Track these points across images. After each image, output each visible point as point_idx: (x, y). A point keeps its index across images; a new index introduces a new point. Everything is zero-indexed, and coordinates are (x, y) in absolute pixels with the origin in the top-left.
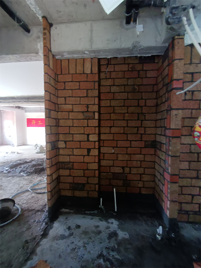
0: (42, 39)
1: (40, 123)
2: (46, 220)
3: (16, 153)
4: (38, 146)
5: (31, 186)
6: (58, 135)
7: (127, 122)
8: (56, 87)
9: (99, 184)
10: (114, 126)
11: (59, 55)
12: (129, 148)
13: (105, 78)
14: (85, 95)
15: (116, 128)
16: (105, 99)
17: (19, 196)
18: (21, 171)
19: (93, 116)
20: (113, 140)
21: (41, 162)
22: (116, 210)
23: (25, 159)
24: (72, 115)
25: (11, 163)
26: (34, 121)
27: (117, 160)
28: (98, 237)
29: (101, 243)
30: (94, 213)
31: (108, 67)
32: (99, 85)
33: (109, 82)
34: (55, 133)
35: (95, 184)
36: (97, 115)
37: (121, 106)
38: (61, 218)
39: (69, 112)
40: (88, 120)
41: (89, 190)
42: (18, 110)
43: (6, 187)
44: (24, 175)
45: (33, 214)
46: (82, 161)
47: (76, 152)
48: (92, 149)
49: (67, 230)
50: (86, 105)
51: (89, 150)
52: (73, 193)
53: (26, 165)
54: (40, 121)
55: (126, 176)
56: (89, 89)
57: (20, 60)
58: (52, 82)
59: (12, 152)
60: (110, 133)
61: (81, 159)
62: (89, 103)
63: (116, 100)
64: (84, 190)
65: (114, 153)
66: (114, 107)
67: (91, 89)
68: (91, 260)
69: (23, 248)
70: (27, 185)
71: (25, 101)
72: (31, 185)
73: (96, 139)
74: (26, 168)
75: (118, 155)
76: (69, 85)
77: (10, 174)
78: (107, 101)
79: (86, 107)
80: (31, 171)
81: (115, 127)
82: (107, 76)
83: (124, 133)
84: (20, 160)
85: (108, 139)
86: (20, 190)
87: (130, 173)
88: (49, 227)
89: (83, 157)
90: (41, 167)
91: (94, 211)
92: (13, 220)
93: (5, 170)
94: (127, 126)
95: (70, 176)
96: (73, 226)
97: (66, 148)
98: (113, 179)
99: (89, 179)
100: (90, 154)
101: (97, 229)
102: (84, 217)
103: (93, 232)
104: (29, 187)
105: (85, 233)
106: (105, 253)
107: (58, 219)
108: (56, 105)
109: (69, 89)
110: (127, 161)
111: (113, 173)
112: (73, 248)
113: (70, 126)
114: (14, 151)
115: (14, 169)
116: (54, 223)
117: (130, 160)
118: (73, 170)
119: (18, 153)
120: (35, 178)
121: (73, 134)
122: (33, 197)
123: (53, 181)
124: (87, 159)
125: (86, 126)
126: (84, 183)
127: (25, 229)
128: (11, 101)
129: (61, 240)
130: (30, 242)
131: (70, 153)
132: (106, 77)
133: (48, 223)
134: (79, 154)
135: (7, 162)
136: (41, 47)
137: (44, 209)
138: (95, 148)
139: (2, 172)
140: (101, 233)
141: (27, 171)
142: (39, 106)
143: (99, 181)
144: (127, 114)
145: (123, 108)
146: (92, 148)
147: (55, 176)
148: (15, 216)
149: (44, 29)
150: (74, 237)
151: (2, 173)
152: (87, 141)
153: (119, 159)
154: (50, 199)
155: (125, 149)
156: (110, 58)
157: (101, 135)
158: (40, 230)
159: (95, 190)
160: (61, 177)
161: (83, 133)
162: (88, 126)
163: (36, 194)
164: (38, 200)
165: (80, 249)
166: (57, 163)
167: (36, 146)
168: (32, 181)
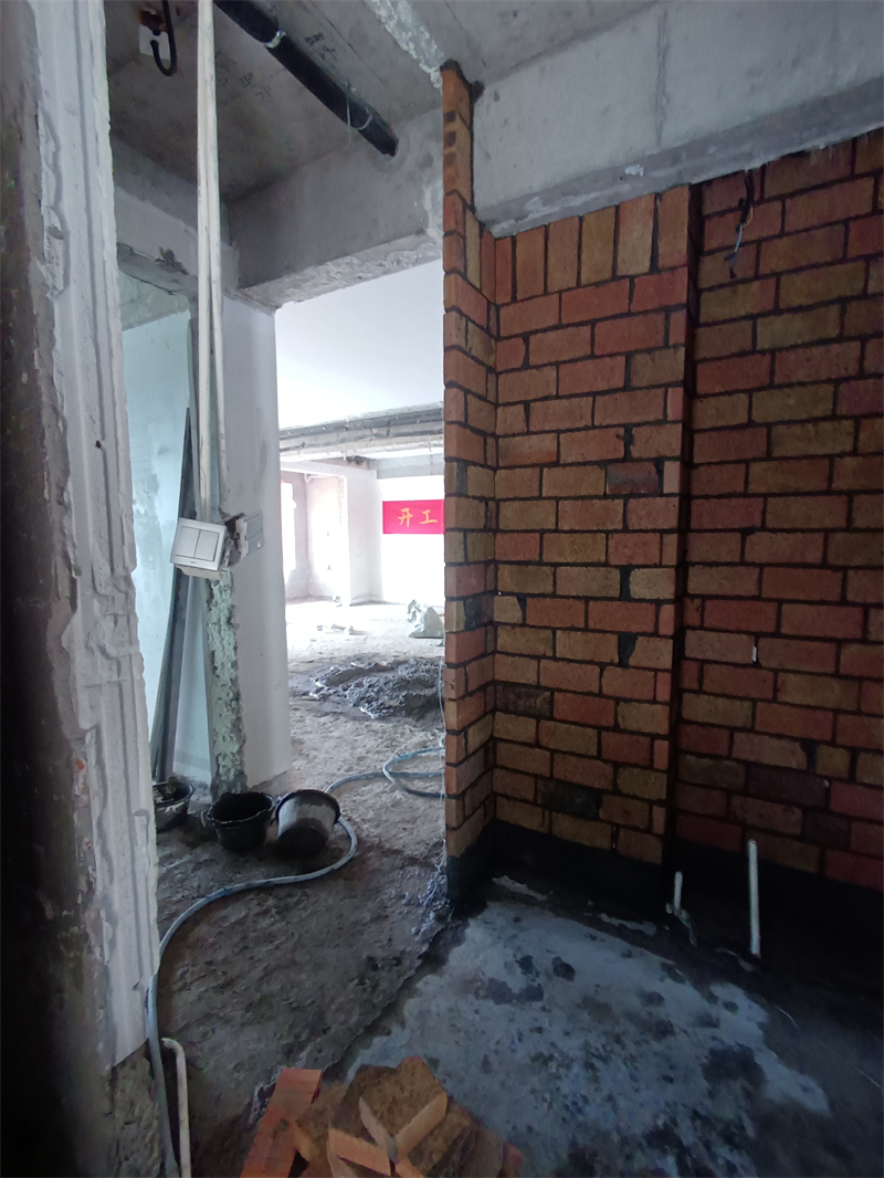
0: (439, 164)
1: (427, 517)
2: (439, 905)
3: (347, 631)
4: (420, 611)
5: (391, 759)
6: (492, 566)
7: (850, 503)
8: (491, 361)
9: (670, 804)
10: (764, 528)
11: (507, 215)
12: (854, 648)
13: (727, 280)
14: (619, 381)
15: (779, 537)
16: (718, 389)
17: (351, 790)
18: (362, 699)
19: (656, 477)
20: (757, 598)
21: (428, 671)
22: (755, 948)
23: (375, 655)
24: (553, 481)
25: (333, 664)
26: (407, 510)
27: (775, 700)
28: (656, 1046)
29: (670, 1080)
30: (640, 932)
31: (743, 220)
32: (693, 323)
33: (751, 298)
34: (482, 559)
35: (651, 803)
36: (672, 472)
37: (815, 420)
38: (495, 913)
39: (542, 466)
40: (626, 498)
41: (621, 822)
42: (354, 471)
43: (315, 749)
44: (370, 714)
45: (393, 869)
46: (595, 688)
47: (567, 645)
48: (640, 638)
49: (519, 970)
50: (622, 431)
51: (626, 642)
52: (547, 822)
53: (376, 679)
54: (427, 512)
55: (828, 791)
56: (637, 352)
57: (361, 274)
58: (476, 343)
59: (334, 627)
60: (743, 563)
61: (588, 678)
62: (636, 420)
63: (787, 390)
64: (596, 818)
65: (757, 665)
66: (769, 426)
67: (649, 351)
68: (616, 1138)
69: (362, 983)
70: (378, 752)
71: (378, 436)
72: (392, 756)
73: (666, 590)
74: (375, 690)
75: (782, 676)
76: (548, 346)
77: (327, 707)
78: (735, 398)
79: (618, 436)
80: (394, 703)
81: (774, 531)
82: (735, 270)
83: (824, 565)
84: (359, 659)
85: (727, 590)
86: (355, 767)
87: (851, 778)
88: (449, 935)
89: (597, 669)
90: (428, 692)
91: (641, 923)
92: (333, 871)
93: (314, 689)
94: (849, 528)
95: (537, 744)
96: (543, 962)
97: (524, 625)
98: (745, 793)
99: (625, 774)
100: (632, 662)
101: (654, 1009)
102: (593, 938)
103: (630, 1016)
104: (386, 764)
105: (596, 1007)
106: (687, 1134)
107: (486, 914)
108: (490, 441)
109: (545, 365)
110: (836, 712)
111: (749, 766)
112: (541, 1055)
113: (545, 527)
114: (343, 625)
115: (340, 688)
116: (466, 925)
117: (858, 712)
118: (551, 724)
119: (352, 632)
120: (408, 731)
121: (556, 565)
122: (396, 804)
123: (467, 758)
124: (615, 682)
125: (619, 526)
126: (597, 785)
127: (367, 916)
128: (333, 437)
129: (491, 1003)
130: (383, 968)
131: (541, 649)
132: (732, 275)
133: (446, 917)
134: (579, 657)
135: (321, 660)
136: (433, 200)
137: (434, 860)
138: (655, 634)
139: (306, 694)
140: (673, 1033)
141: (380, 702)
142: (425, 451)
143: (671, 790)
144: (850, 462)
145: (827, 426)
146: (643, 634)
147: (475, 738)
148: (338, 858)
149: (449, 117)
150: (543, 1009)
151: (304, 697)
152: (619, 600)
153: (787, 699)
154: (454, 824)
155: (829, 648)
156: (763, 167)
157: (692, 571)
158: (417, 934)
159: (649, 830)
160: (501, 747)
161: (603, 559)
162: (626, 530)
163: (406, 794)
164: (414, 821)
165: (568, 1067)
166: (487, 684)
167: (413, 610)
168: (394, 740)
